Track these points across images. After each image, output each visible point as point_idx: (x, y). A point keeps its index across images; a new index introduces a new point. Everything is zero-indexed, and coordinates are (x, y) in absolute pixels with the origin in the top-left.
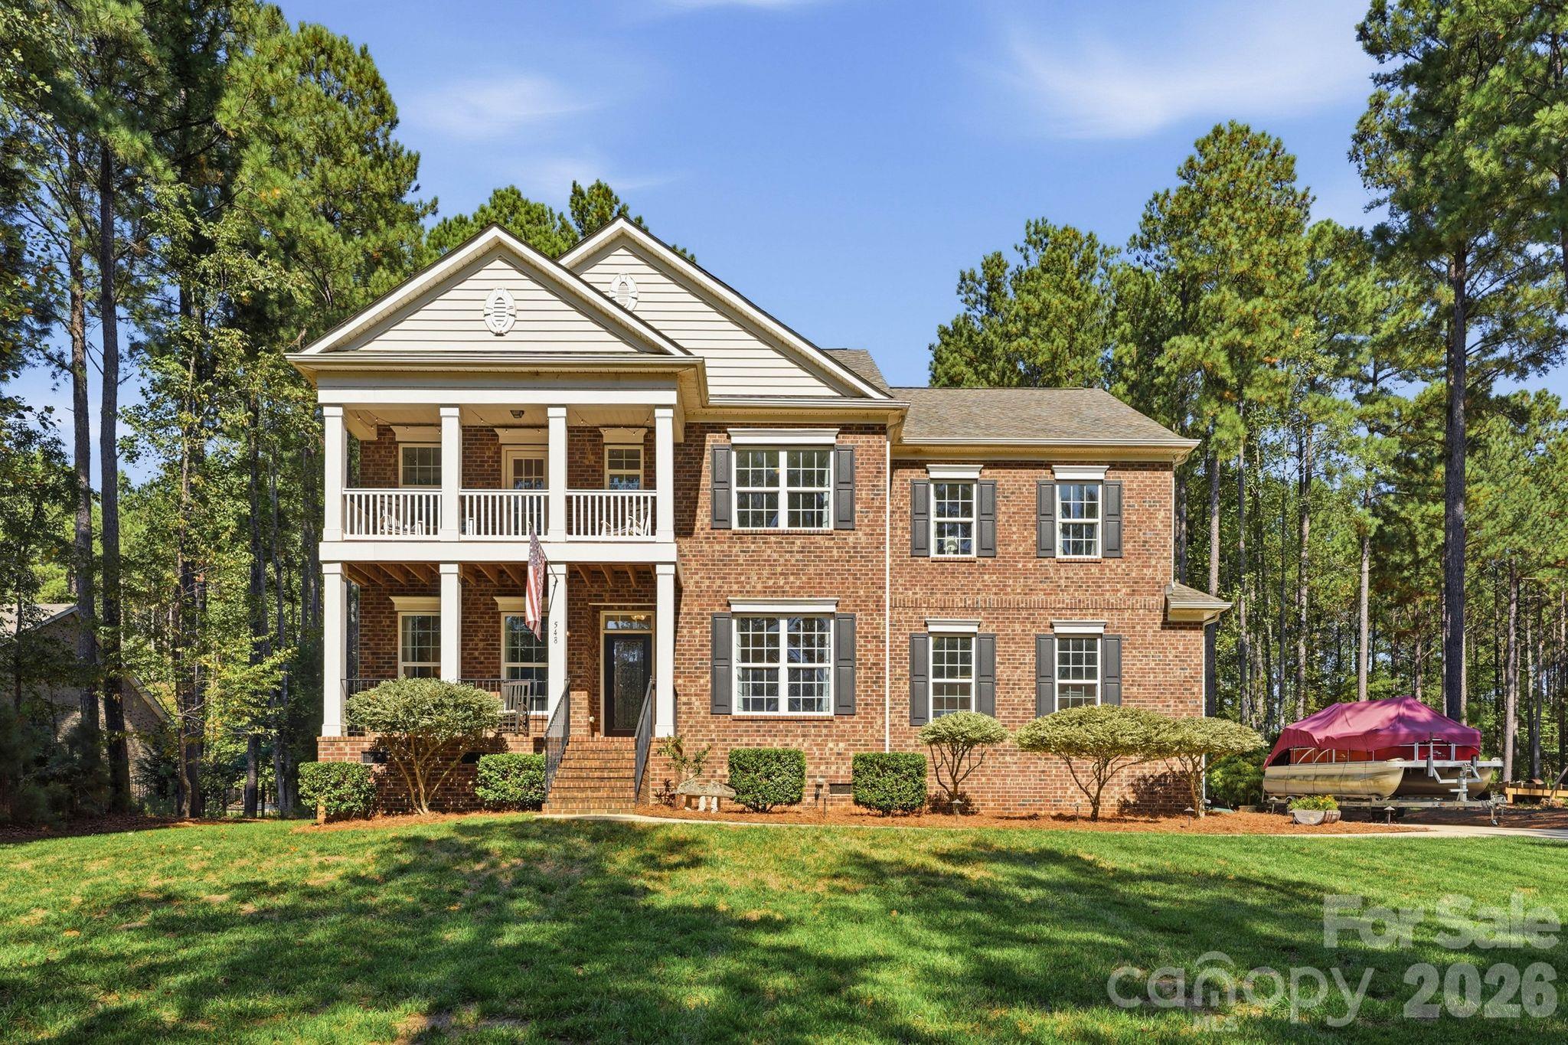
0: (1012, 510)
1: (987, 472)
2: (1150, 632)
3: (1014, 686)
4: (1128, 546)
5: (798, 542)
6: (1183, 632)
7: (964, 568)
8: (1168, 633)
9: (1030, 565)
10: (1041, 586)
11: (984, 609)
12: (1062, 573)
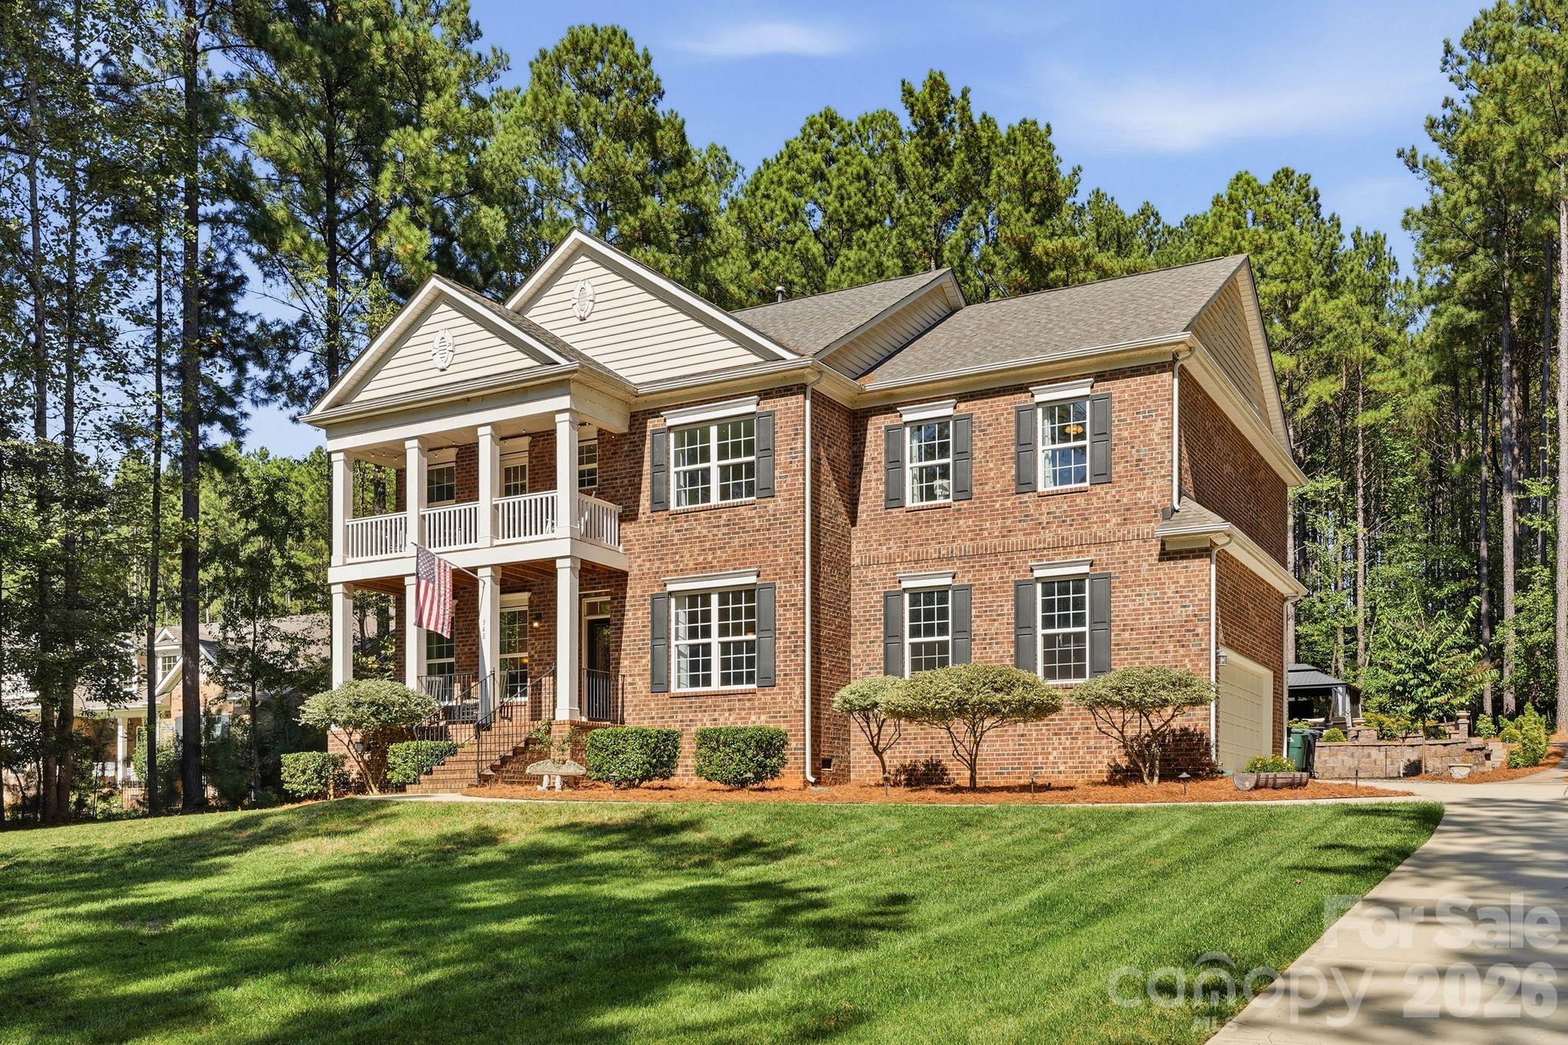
0: (989, 444)
1: (962, 406)
2: (1145, 566)
3: (991, 640)
4: (1118, 469)
5: (724, 516)
6: (1185, 563)
7: (938, 515)
8: (1166, 565)
9: (1009, 504)
10: (1021, 526)
11: (960, 558)
12: (1044, 509)
